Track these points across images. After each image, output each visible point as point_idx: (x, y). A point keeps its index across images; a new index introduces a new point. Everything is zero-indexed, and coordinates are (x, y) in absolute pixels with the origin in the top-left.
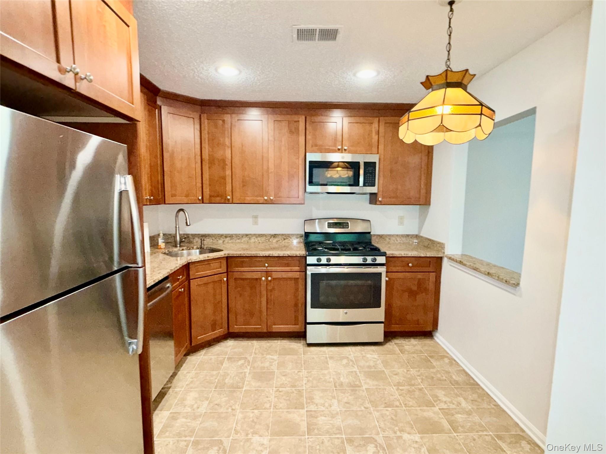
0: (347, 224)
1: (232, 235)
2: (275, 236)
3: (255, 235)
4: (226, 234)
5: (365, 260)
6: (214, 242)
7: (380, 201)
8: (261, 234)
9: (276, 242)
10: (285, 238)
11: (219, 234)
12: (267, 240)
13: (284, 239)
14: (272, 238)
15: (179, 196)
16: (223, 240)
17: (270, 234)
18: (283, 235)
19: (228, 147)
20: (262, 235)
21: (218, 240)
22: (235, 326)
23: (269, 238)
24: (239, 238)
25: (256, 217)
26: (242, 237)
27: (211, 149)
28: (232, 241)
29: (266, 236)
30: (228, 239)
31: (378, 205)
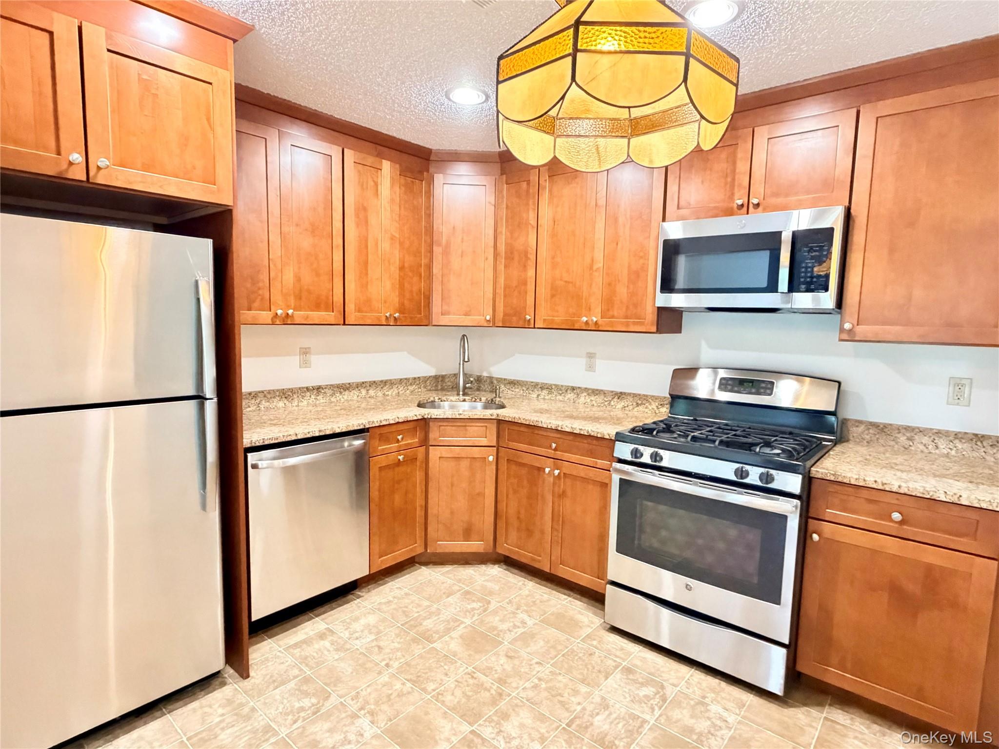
0: (769, 386)
1: (551, 385)
2: (620, 395)
3: (586, 389)
4: (542, 383)
5: (742, 473)
6: (524, 394)
7: (849, 332)
8: (597, 390)
9: (622, 408)
10: (640, 402)
11: (532, 382)
12: (607, 401)
13: (638, 405)
14: (615, 400)
15: (454, 314)
16: (537, 393)
17: (612, 392)
18: (635, 395)
19: (533, 227)
20: (597, 392)
21: (530, 392)
22: (505, 545)
23: (610, 399)
24: (561, 392)
25: (591, 356)
26: (566, 391)
27: (508, 234)
28: (550, 396)
29: (605, 393)
30: (545, 392)
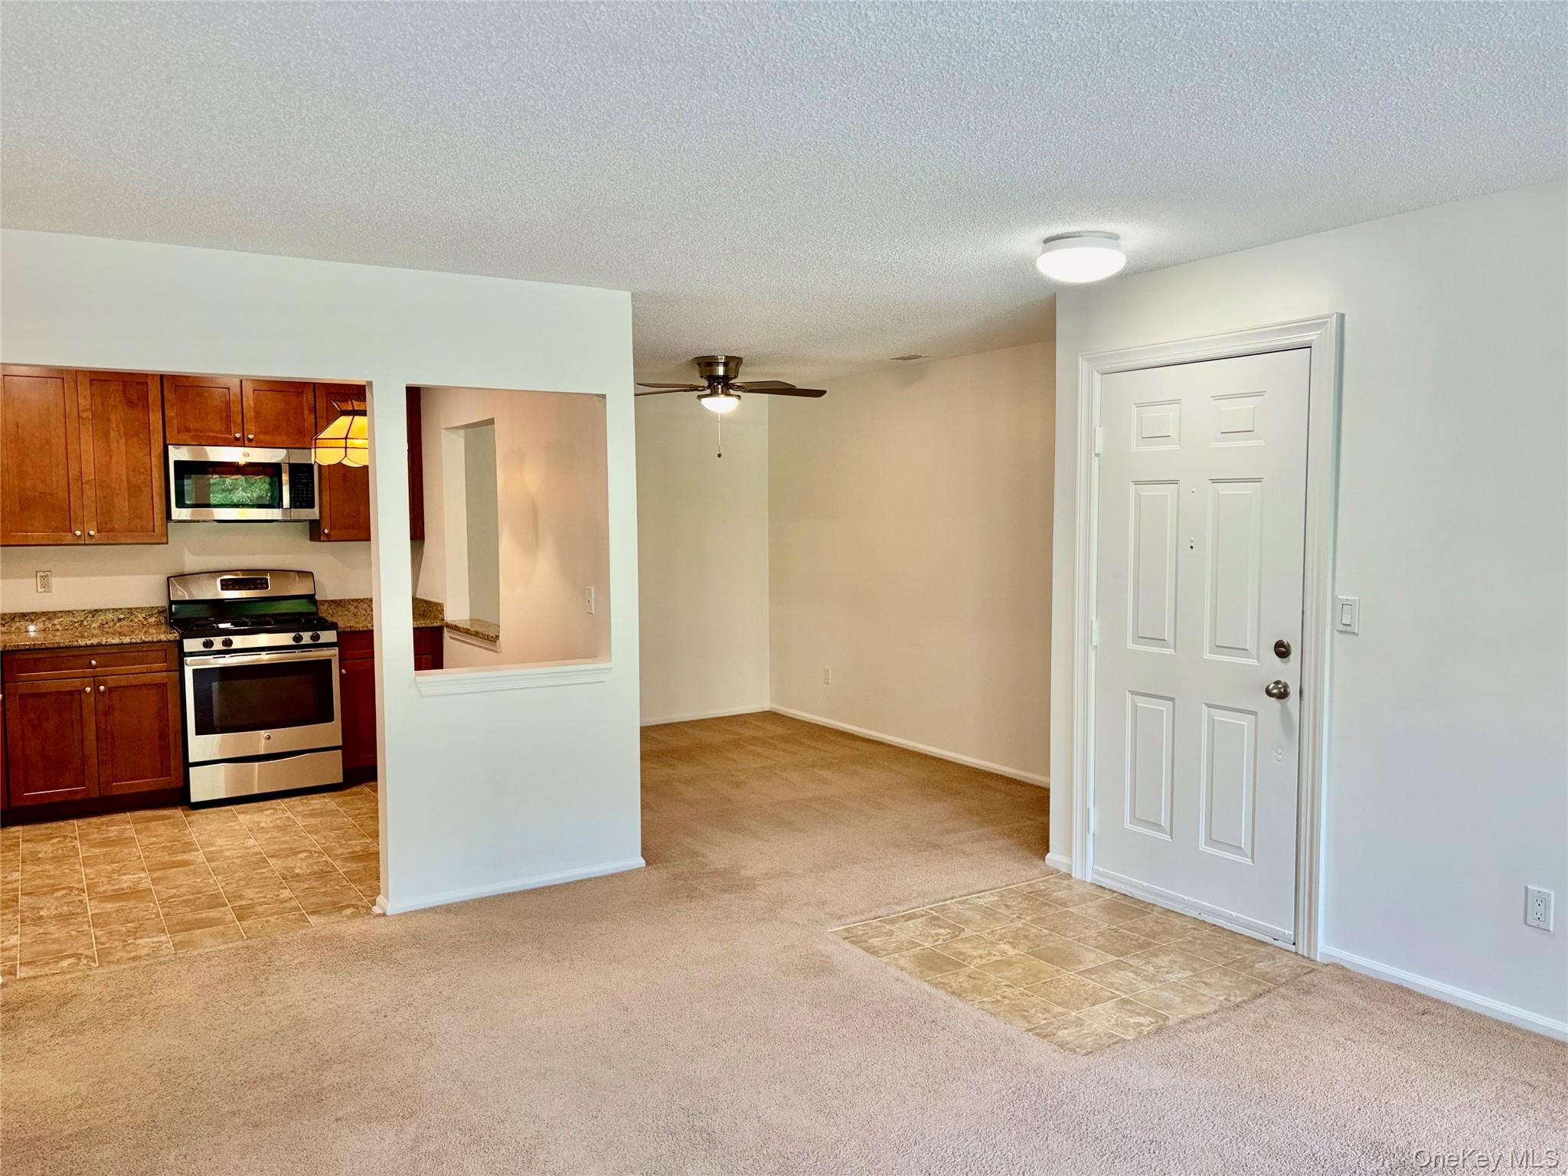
0: (264, 581)
2: (96, 612)
5: (298, 639)
7: (327, 535)
17: (84, 610)
22: (25, 794)
23: (83, 616)
25: (45, 575)
29: (75, 613)
31: (323, 541)
